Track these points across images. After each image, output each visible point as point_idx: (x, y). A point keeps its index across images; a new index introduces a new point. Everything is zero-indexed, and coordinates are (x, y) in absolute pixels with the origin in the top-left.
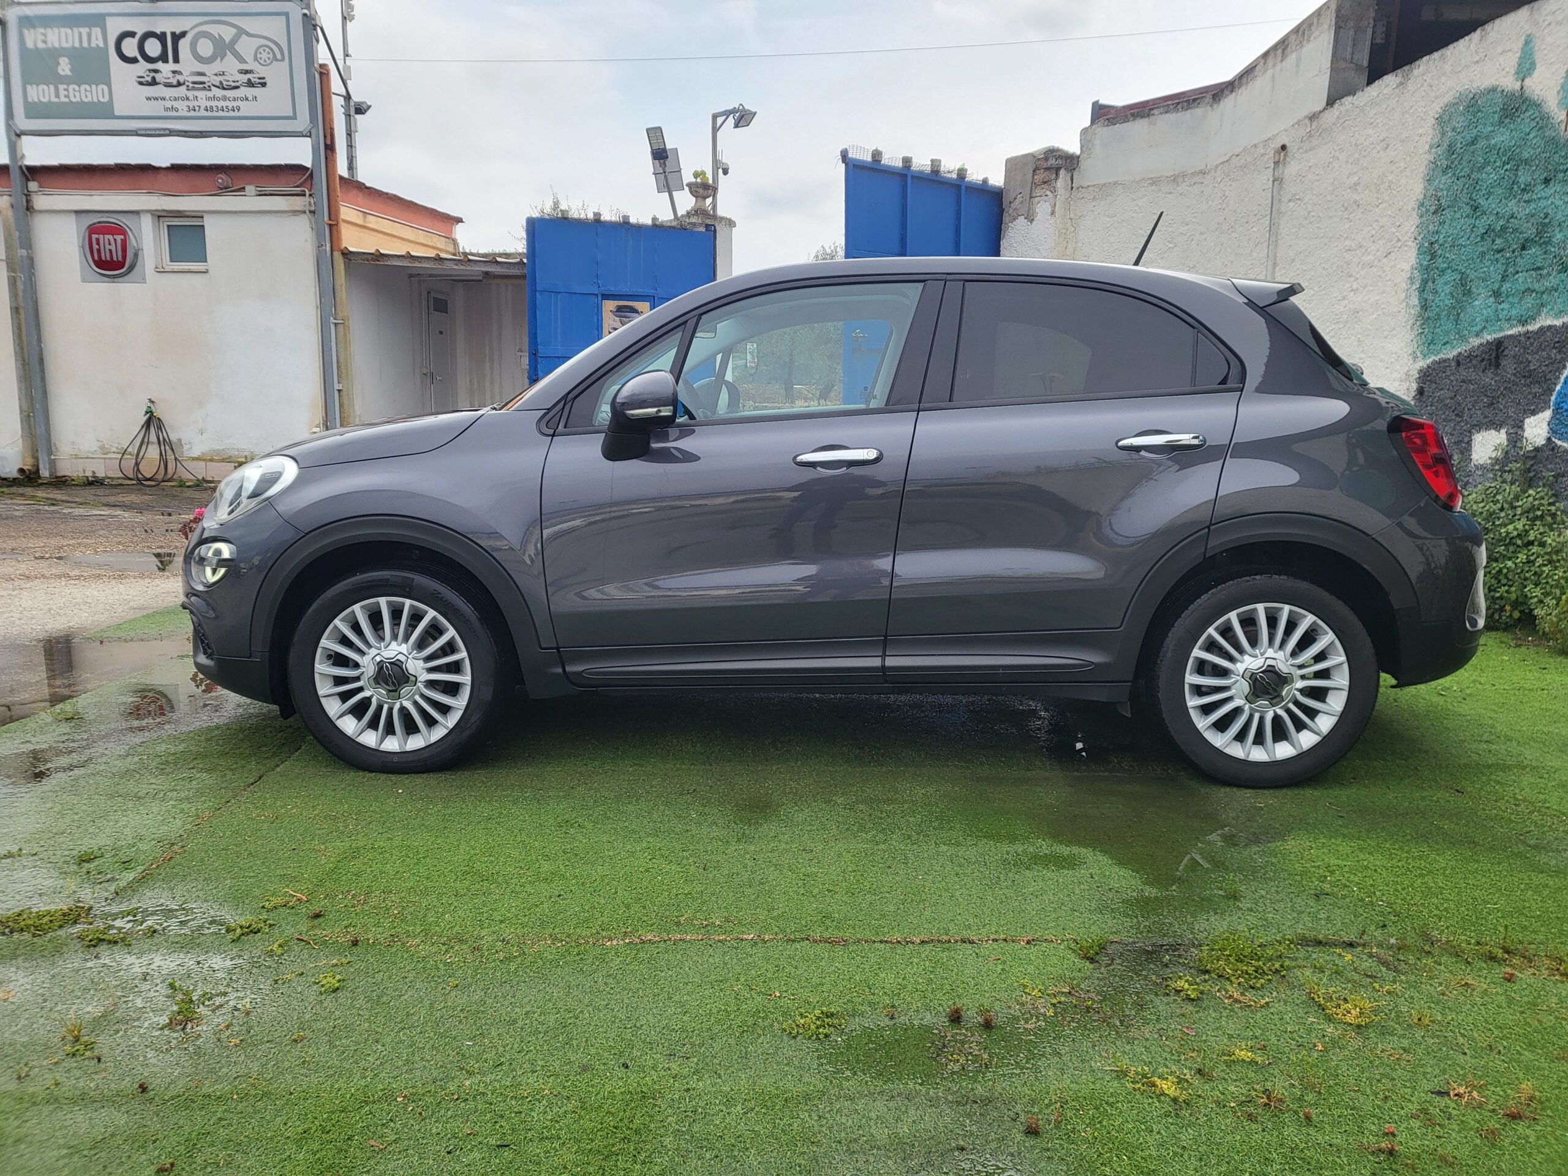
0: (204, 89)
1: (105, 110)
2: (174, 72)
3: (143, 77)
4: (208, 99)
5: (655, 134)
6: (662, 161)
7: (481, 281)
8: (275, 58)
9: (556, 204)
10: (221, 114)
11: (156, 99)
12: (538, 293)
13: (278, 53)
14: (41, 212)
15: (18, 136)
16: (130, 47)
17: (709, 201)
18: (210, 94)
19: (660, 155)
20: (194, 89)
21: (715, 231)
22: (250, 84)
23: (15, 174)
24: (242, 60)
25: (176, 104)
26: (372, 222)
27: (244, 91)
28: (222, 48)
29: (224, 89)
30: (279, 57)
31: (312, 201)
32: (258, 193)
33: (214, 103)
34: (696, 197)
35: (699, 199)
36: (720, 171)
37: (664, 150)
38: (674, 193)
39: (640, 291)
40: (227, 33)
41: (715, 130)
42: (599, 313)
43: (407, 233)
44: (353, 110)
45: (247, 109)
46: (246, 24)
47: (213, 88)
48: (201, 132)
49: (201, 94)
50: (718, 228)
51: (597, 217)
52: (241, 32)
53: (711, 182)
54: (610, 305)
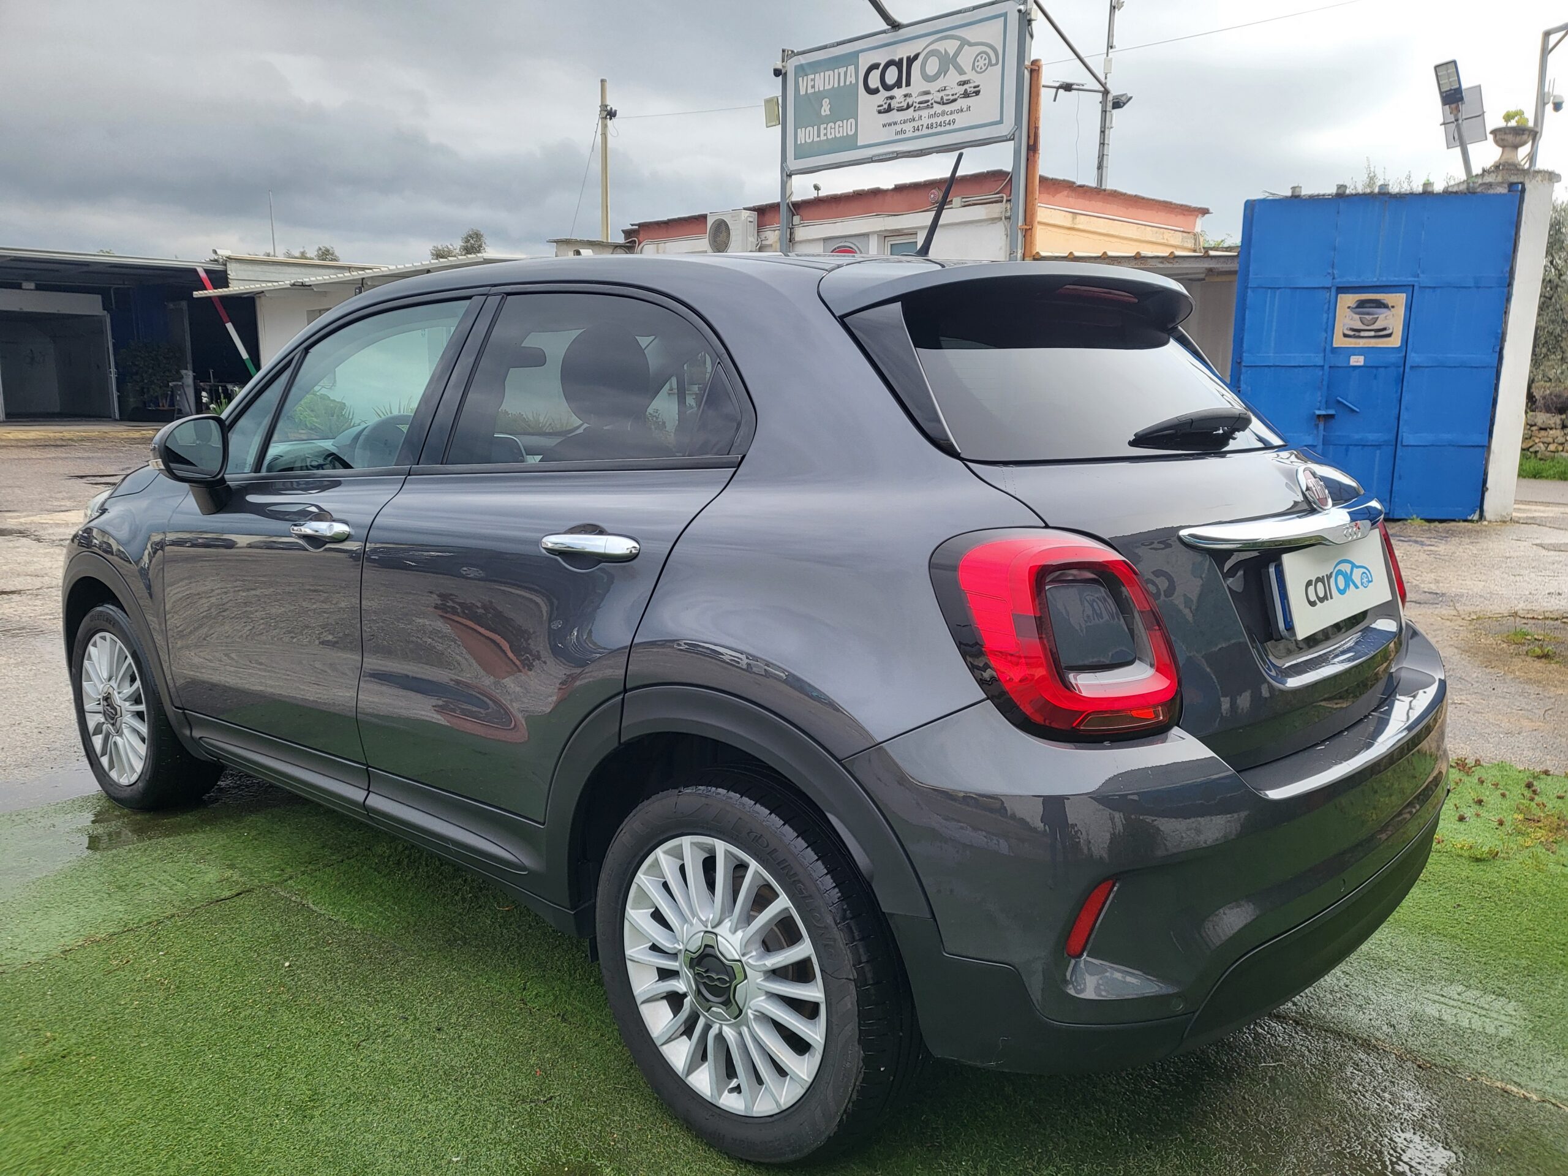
0: (928, 107)
1: (850, 143)
2: (905, 96)
3: (882, 106)
4: (931, 116)
5: (1446, 70)
6: (1453, 106)
7: (1204, 279)
8: (990, 64)
9: (1372, 179)
10: (939, 129)
11: (890, 125)
12: (1249, 291)
13: (992, 57)
14: (801, 242)
15: (790, 176)
16: (874, 81)
17: (1523, 152)
18: (932, 111)
19: (1452, 97)
20: (920, 109)
21: (1523, 190)
22: (966, 95)
23: (783, 209)
24: (962, 72)
25: (905, 127)
26: (1082, 222)
27: (962, 103)
28: (948, 62)
29: (944, 104)
30: (994, 61)
31: (1009, 207)
32: (963, 204)
33: (934, 120)
34: (1503, 147)
35: (1507, 150)
36: (1549, 107)
37: (1459, 90)
38: (1471, 148)
39: (1394, 279)
40: (951, 46)
41: (1545, 52)
42: (1332, 309)
43: (1131, 231)
44: (1110, 105)
45: (961, 120)
46: (968, 34)
47: (935, 105)
48: (921, 150)
49: (925, 113)
50: (1528, 186)
51: (1340, 191)
52: (964, 42)
53: (1531, 124)
54: (1348, 300)
